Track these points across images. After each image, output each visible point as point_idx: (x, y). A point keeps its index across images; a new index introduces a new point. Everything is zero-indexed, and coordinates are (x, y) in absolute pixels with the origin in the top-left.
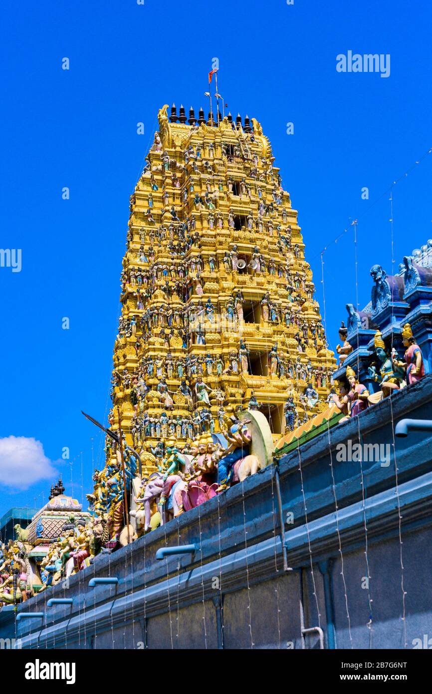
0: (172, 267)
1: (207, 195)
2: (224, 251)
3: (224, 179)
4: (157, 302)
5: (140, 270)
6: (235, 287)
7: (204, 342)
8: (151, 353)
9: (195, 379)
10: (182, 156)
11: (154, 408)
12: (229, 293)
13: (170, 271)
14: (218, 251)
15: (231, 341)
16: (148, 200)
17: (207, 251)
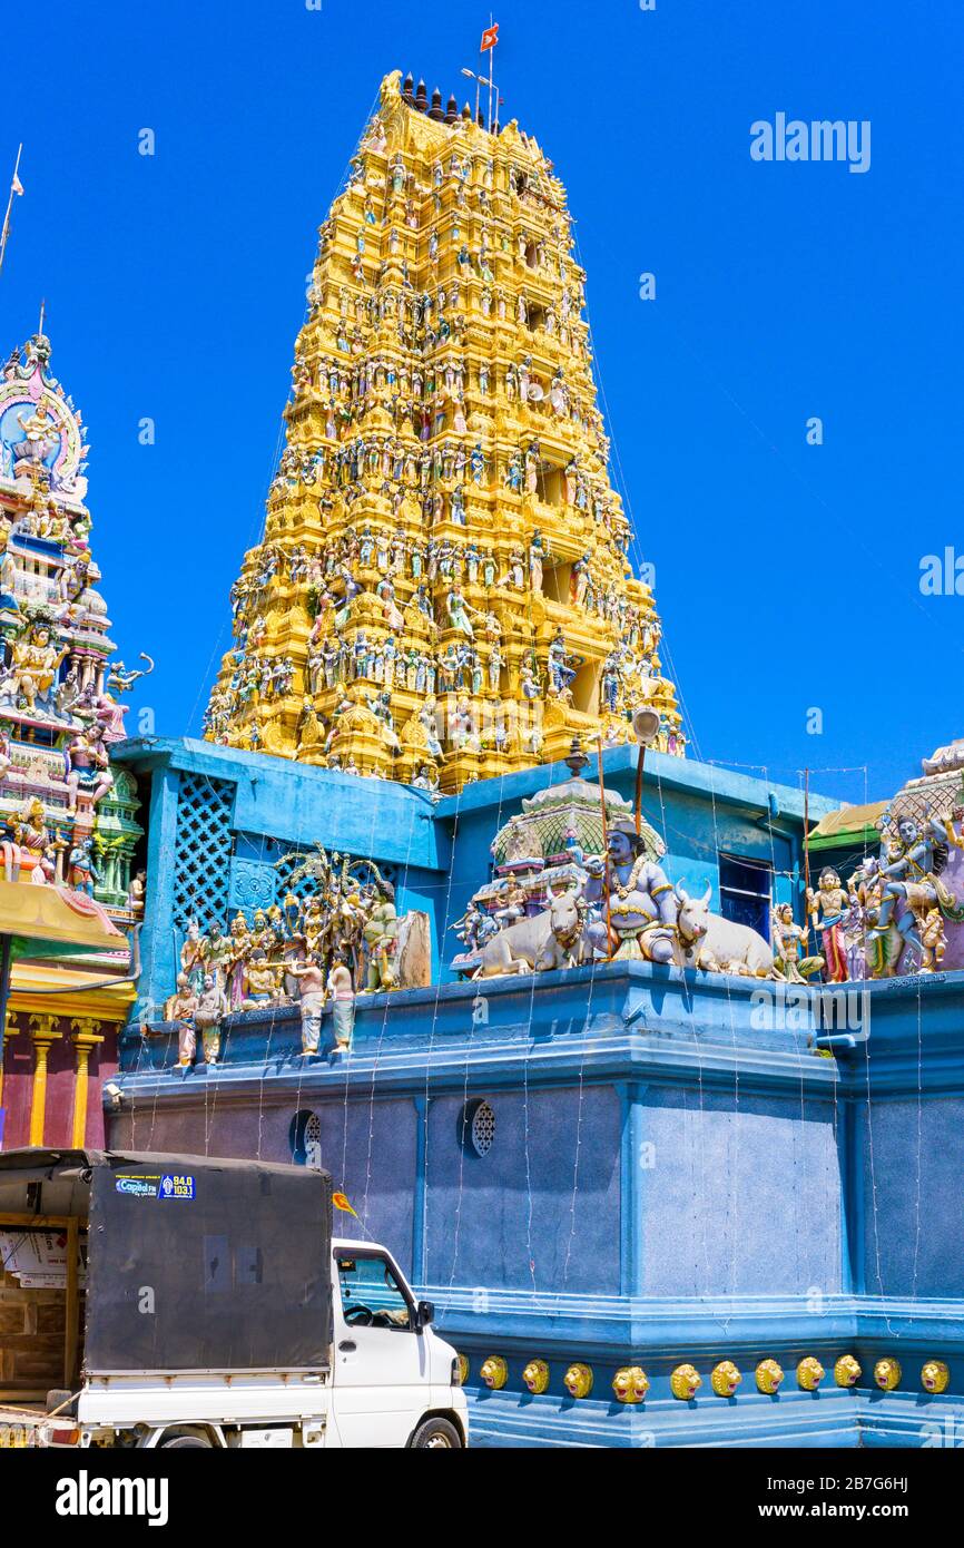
0: (403, 372)
1: (482, 252)
2: (508, 362)
3: (511, 230)
4: (379, 429)
5: (335, 364)
6: (526, 432)
7: (465, 522)
8: (369, 522)
9: (448, 586)
10: (428, 173)
11: (373, 625)
12: (514, 439)
13: (398, 377)
14: (498, 359)
15: (515, 529)
16: (357, 238)
17: (477, 355)
